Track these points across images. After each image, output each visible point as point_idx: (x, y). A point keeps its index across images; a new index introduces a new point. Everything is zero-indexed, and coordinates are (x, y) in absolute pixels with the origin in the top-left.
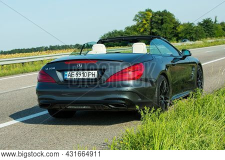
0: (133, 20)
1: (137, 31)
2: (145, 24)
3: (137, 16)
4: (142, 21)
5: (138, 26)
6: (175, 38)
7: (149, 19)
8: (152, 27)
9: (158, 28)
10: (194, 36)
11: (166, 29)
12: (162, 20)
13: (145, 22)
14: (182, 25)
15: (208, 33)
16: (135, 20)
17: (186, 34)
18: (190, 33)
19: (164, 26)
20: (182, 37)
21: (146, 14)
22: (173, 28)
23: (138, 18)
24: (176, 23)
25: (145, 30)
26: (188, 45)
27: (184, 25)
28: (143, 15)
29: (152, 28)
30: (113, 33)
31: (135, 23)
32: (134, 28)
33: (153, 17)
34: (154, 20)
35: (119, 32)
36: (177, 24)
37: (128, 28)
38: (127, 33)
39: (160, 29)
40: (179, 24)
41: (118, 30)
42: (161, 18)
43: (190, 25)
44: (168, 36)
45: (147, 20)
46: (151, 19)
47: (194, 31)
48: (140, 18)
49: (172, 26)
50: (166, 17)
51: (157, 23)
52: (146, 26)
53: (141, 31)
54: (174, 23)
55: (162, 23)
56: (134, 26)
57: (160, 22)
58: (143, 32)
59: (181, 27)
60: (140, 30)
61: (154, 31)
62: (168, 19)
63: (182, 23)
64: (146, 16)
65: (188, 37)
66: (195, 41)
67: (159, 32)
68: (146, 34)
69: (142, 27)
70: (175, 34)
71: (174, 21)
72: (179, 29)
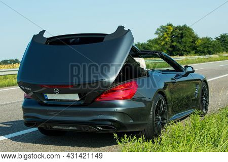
0: (155, 34)
1: (159, 44)
2: (166, 38)
3: (158, 30)
4: (163, 35)
5: (159, 39)
6: (194, 52)
7: (169, 33)
8: (173, 40)
9: (178, 42)
10: (211, 49)
11: (185, 43)
12: (182, 34)
13: (166, 36)
14: (200, 39)
15: (225, 47)
16: (157, 33)
17: (205, 47)
18: (208, 47)
19: (183, 40)
20: (200, 51)
21: (168, 28)
22: (192, 42)
23: (159, 32)
24: (195, 37)
25: (166, 43)
26: (204, 59)
27: (203, 39)
28: (164, 29)
29: (172, 41)
31: (157, 36)
32: (155, 41)
33: (173, 31)
34: (174, 34)
35: (142, 45)
36: (195, 38)
37: (150, 41)
38: (149, 45)
39: (180, 43)
40: (198, 38)
41: (141, 43)
42: (181, 31)
43: (208, 39)
44: (187, 49)
45: (168, 34)
46: (172, 33)
47: (212, 46)
48: (161, 32)
49: (191, 40)
50: (186, 31)
51: (177, 36)
54: (193, 37)
55: (182, 37)
56: (156, 40)
57: (180, 35)
58: (164, 45)
59: (200, 41)
60: (161, 43)
61: (174, 44)
62: (188, 33)
63: (201, 37)
64: (167, 30)
65: (206, 51)
66: (212, 54)
67: (179, 46)
68: (167, 46)
69: (163, 40)
70: (194, 47)
71: (193, 35)
72: (198, 43)
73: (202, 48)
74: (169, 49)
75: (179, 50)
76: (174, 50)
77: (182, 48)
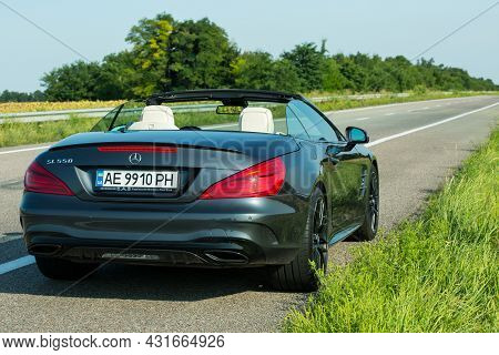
0: (127, 40)
1: (135, 67)
2: (155, 50)
3: (135, 29)
4: (148, 43)
5: (137, 53)
7: (164, 38)
8: (172, 58)
9: (187, 62)
11: (205, 65)
12: (197, 41)
13: (154, 45)
14: (243, 57)
15: (307, 78)
16: (130, 38)
17: (255, 78)
18: (263, 76)
19: (201, 57)
21: (159, 26)
22: (223, 64)
23: (138, 35)
24: (230, 50)
25: (155, 65)
27: (248, 56)
28: (150, 29)
29: (171, 61)
30: (74, 67)
31: (130, 47)
32: (126, 60)
33: (174, 33)
34: (176, 41)
35: (89, 67)
36: (231, 54)
37: (111, 59)
38: (109, 70)
39: (191, 64)
40: (237, 54)
41: (87, 62)
42: (194, 36)
43: (264, 57)
45: (159, 41)
46: (170, 38)
47: (272, 73)
48: (143, 34)
49: (220, 58)
50: (206, 36)
51: (183, 48)
52: (156, 55)
53: (144, 66)
54: (224, 51)
55: (196, 51)
56: (128, 55)
57: (191, 46)
58: (149, 69)
59: (241, 62)
60: (142, 63)
61: (176, 67)
62: (211, 40)
64: (158, 31)
67: (188, 72)
68: (157, 73)
69: (146, 57)
70: (227, 77)
71: (224, 46)
72: (238, 66)
73: (247, 79)
74: (163, 80)
75: (187, 83)
76: (174, 84)
77: (195, 79)
